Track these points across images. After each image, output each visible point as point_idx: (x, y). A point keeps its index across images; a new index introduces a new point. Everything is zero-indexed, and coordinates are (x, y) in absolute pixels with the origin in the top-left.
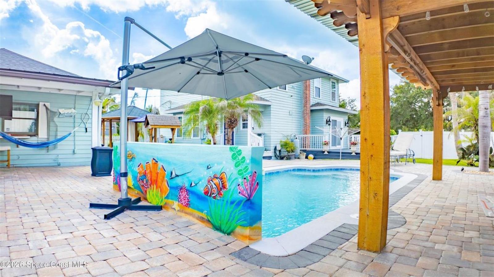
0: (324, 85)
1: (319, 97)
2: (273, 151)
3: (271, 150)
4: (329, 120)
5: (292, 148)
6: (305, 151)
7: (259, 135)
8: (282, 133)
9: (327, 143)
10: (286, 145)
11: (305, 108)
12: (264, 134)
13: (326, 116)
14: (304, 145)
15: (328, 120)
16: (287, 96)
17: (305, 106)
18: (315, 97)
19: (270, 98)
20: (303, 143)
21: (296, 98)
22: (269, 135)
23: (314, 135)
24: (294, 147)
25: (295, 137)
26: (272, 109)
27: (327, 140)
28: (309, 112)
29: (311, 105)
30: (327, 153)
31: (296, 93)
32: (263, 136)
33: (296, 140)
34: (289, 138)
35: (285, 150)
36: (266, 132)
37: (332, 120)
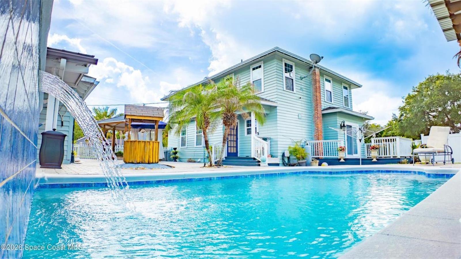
0: (335, 89)
1: (331, 101)
2: (280, 157)
3: (279, 157)
4: (344, 124)
5: (303, 155)
6: (318, 159)
7: (265, 139)
8: (290, 137)
9: (343, 149)
10: (295, 151)
11: (316, 111)
12: (270, 139)
13: (339, 120)
14: (315, 152)
15: (342, 125)
16: (296, 98)
17: (316, 109)
18: (326, 101)
19: (276, 99)
20: (316, 150)
21: (305, 100)
22: (276, 140)
23: (327, 141)
24: (305, 154)
25: (306, 143)
26: (278, 111)
27: (343, 146)
28: (320, 115)
29: (322, 109)
30: (344, 161)
31: (304, 95)
32: (269, 141)
33: (307, 146)
34: (298, 144)
35: (295, 158)
36: (272, 137)
37: (347, 125)
